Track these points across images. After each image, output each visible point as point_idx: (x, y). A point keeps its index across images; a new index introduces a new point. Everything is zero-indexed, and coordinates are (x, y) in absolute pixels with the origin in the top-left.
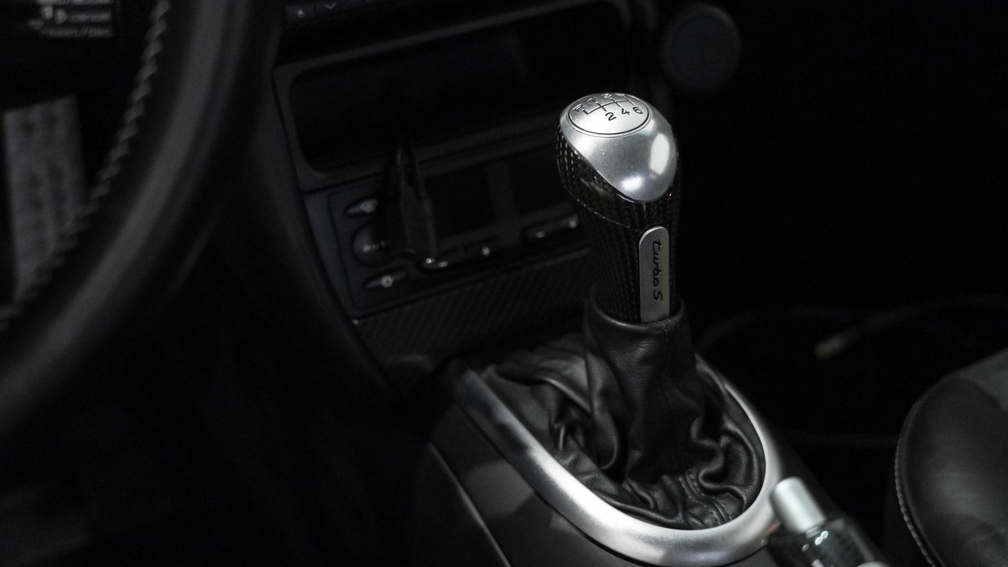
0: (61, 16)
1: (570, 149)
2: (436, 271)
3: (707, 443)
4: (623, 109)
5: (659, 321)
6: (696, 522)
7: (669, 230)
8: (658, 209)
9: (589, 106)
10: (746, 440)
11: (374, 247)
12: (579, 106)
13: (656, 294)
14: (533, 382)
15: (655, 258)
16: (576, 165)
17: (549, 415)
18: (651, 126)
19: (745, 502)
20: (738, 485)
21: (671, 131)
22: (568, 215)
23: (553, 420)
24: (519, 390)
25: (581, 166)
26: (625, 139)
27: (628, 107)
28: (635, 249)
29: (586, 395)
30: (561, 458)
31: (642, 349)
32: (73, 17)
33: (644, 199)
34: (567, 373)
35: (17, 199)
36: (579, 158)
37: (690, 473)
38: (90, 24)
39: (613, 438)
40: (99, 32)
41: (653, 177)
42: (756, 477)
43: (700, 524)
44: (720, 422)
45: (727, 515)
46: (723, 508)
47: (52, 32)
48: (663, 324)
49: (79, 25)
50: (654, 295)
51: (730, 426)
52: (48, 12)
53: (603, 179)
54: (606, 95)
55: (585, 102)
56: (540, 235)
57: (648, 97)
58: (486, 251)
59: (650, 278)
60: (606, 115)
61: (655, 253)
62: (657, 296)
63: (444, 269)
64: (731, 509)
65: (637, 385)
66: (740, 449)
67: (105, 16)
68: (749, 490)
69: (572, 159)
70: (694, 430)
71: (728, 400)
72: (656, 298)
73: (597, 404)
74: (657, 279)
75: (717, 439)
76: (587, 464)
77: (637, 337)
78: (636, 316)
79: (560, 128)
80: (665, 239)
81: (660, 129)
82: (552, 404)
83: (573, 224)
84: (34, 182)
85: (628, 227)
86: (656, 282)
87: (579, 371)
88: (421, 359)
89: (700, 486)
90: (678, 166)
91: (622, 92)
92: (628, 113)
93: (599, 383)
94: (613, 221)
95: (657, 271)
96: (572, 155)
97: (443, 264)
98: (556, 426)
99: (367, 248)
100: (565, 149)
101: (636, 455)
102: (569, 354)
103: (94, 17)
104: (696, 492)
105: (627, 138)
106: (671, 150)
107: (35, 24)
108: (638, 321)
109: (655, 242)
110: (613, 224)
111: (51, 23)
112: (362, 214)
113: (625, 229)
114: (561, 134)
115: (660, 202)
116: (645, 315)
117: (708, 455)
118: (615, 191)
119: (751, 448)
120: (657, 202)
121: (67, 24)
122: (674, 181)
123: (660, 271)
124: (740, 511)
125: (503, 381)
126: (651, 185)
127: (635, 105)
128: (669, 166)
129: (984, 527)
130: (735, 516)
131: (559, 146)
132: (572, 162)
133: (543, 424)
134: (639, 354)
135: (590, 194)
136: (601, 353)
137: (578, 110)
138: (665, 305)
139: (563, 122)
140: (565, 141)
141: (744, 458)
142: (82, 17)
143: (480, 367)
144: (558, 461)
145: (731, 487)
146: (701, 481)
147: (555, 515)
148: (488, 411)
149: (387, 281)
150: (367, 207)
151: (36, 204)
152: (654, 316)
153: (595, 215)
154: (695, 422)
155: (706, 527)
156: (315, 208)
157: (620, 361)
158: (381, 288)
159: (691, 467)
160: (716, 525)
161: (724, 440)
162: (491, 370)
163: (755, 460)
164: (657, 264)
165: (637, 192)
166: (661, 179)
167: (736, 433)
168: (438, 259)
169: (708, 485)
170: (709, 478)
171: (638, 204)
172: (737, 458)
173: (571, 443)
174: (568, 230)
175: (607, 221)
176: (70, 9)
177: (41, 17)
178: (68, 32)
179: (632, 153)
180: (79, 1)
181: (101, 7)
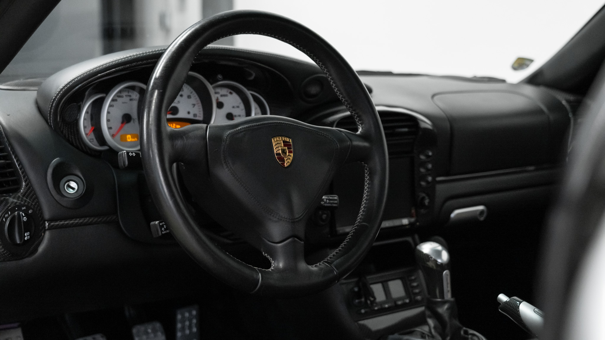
0: (328, 201)
3: (466, 336)
5: (449, 298)
8: (447, 267)
11: (359, 300)
18: (441, 248)
21: (446, 250)
28: (442, 278)
38: (333, 203)
39: (439, 338)
41: (444, 260)
47: (326, 205)
48: (451, 299)
49: (331, 203)
52: (325, 200)
58: (387, 306)
59: (446, 286)
61: (447, 278)
65: (446, 316)
66: (475, 338)
67: (336, 202)
70: (462, 332)
72: (448, 292)
73: (433, 331)
75: (468, 335)
77: (444, 302)
78: (443, 296)
80: (449, 274)
85: (440, 270)
86: (447, 288)
93: (432, 325)
99: (357, 301)
105: (436, 250)
107: (322, 203)
109: (447, 275)
111: (326, 203)
116: (445, 297)
118: (436, 261)
120: (446, 265)
121: (329, 203)
123: (448, 284)
134: (446, 307)
138: (450, 294)
139: (419, 247)
142: (332, 202)
149: (363, 311)
161: (470, 336)
164: (447, 281)
165: (442, 262)
166: (446, 261)
171: (442, 265)
176: (330, 200)
177: (323, 201)
178: (329, 205)
179: (437, 254)
180: (331, 198)
181: (335, 200)
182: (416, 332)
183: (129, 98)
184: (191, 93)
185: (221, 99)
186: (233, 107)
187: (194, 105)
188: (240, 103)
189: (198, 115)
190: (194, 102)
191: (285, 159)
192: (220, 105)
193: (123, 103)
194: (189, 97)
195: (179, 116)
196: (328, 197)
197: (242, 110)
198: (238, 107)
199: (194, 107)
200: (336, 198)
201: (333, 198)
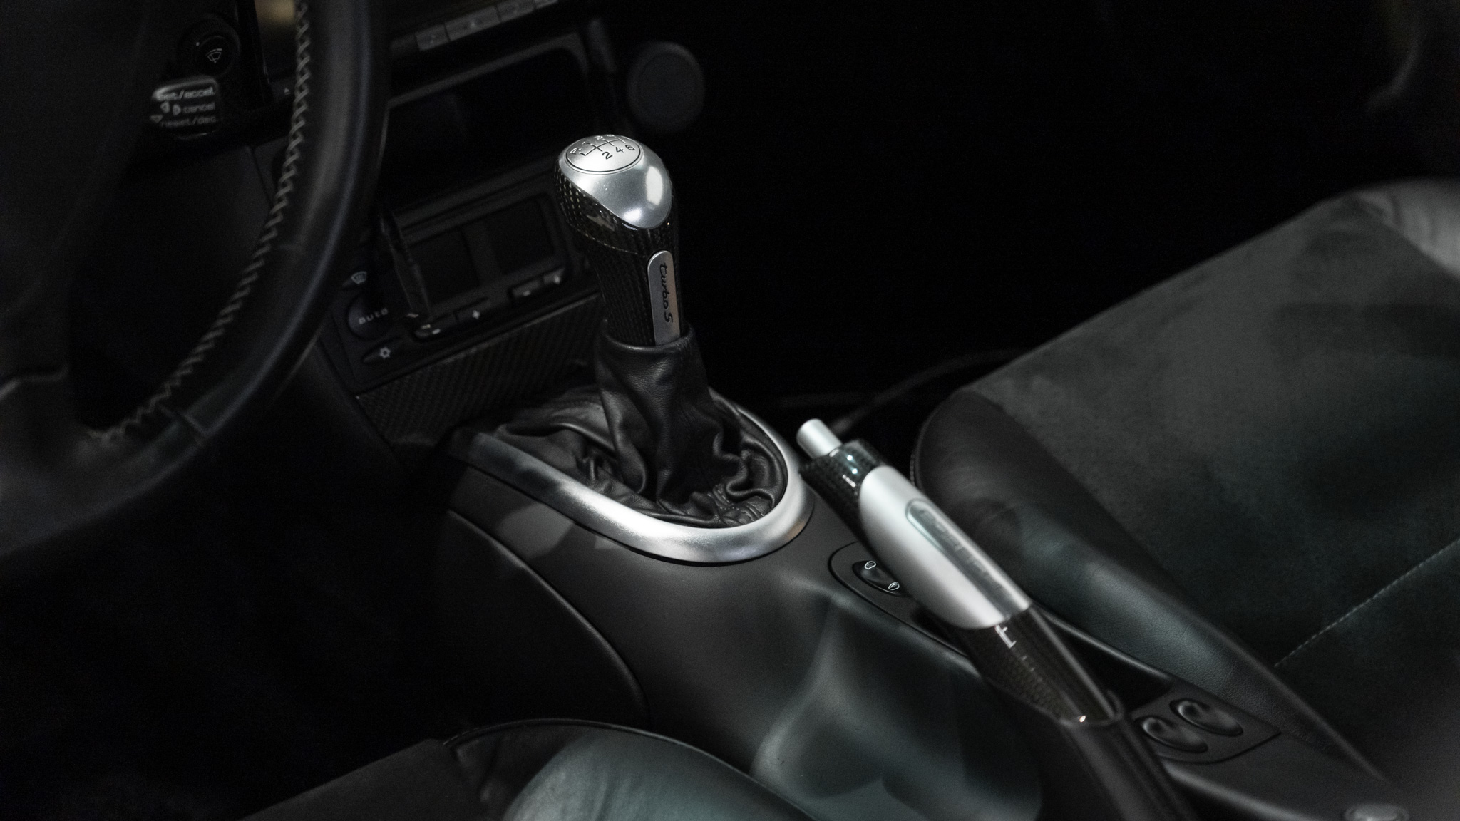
0: (177, 109)
1: (574, 189)
2: (431, 338)
3: (730, 457)
4: (617, 148)
5: (673, 341)
6: (732, 521)
7: (672, 253)
8: (661, 235)
9: (585, 148)
10: (765, 449)
11: (369, 319)
12: (575, 150)
13: (667, 316)
14: (549, 431)
15: (663, 281)
16: (581, 203)
17: (574, 453)
18: (641, 163)
19: (774, 500)
20: (765, 488)
21: (662, 163)
22: (552, 271)
23: (579, 456)
24: (538, 441)
25: (587, 203)
26: (624, 174)
27: (621, 145)
28: (644, 274)
29: (607, 433)
30: (595, 487)
31: (659, 370)
32: (185, 109)
33: (646, 228)
34: (583, 417)
36: (584, 195)
37: (717, 489)
38: (200, 114)
39: (639, 466)
40: (206, 120)
41: (651, 208)
42: (780, 479)
43: (735, 523)
44: (739, 438)
45: (759, 513)
46: (754, 508)
47: (169, 124)
48: (677, 344)
49: (192, 116)
50: (665, 317)
51: (749, 439)
52: (166, 107)
53: (609, 212)
54: (598, 137)
55: (580, 145)
56: (527, 293)
58: (476, 315)
59: (660, 300)
60: (603, 154)
61: (663, 276)
62: (668, 318)
63: (437, 335)
64: (761, 508)
65: (659, 405)
66: (761, 460)
67: (211, 107)
68: (776, 490)
69: (578, 197)
70: (716, 446)
71: (742, 421)
72: (668, 320)
73: (619, 437)
74: (666, 301)
75: (738, 453)
76: (621, 488)
77: (654, 358)
78: (651, 340)
79: (561, 172)
80: (669, 261)
81: (651, 162)
82: (574, 444)
83: (557, 278)
85: (636, 254)
86: (665, 304)
87: (596, 415)
88: (421, 438)
89: (729, 497)
90: (673, 194)
91: (612, 134)
92: (622, 150)
93: (618, 417)
94: (623, 250)
95: (666, 293)
96: (577, 194)
97: (437, 331)
98: (584, 461)
99: (362, 321)
100: (570, 189)
101: (666, 474)
102: (580, 401)
103: (201, 108)
104: (726, 504)
105: (625, 173)
106: (664, 183)
107: (156, 118)
108: (653, 344)
109: (661, 266)
110: (622, 252)
111: (169, 116)
112: (355, 286)
113: (634, 255)
114: (564, 176)
115: (662, 229)
116: (658, 338)
117: (732, 469)
118: (621, 221)
119: (772, 455)
120: (659, 228)
121: (181, 116)
122: (672, 209)
123: (669, 293)
124: (770, 508)
125: (518, 437)
126: (650, 214)
127: (626, 143)
128: (665, 195)
129: (996, 506)
130: (766, 512)
131: (563, 187)
132: (578, 200)
133: (570, 462)
134: (658, 374)
135: (598, 228)
136: (618, 385)
137: (575, 154)
138: (675, 326)
139: (562, 163)
140: (568, 182)
141: (766, 467)
142: (194, 109)
143: (491, 429)
144: (593, 489)
145: (758, 490)
146: (729, 491)
147: (597, 537)
149: (385, 353)
150: (358, 279)
152: (666, 338)
153: (604, 246)
154: (717, 437)
155: (741, 524)
157: (640, 384)
158: (380, 360)
159: (718, 484)
160: (749, 521)
161: (745, 454)
162: (501, 429)
163: (776, 464)
164: (665, 287)
165: (642, 221)
166: (659, 208)
167: (755, 444)
168: (433, 326)
169: (735, 494)
170: (735, 488)
171: (642, 231)
172: (759, 468)
173: (602, 473)
174: (554, 285)
175: (617, 251)
176: (183, 103)
177: (160, 112)
178: (182, 123)
179: (630, 186)
180: (189, 95)
181: (207, 100)
182: (566, 434)
196: (178, 91)
200: (210, 92)
201: (199, 94)
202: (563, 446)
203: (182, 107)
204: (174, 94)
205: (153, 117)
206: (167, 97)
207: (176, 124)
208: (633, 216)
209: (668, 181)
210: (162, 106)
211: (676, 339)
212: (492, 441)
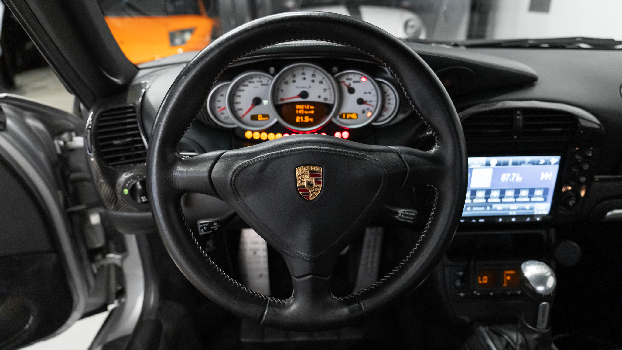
1: (523, 274)
2: (476, 295)
4: (541, 267)
5: (542, 329)
7: (550, 304)
11: (460, 284)
12: (528, 263)
14: (499, 335)
16: (524, 279)
18: (549, 274)
22: (519, 290)
24: (495, 336)
25: (526, 280)
27: (543, 267)
28: (538, 307)
29: (516, 344)
31: (535, 336)
33: (543, 294)
34: (510, 335)
35: (365, 245)
36: (525, 277)
38: (409, 219)
40: (410, 221)
41: (547, 288)
47: (399, 219)
49: (406, 219)
52: (400, 215)
53: (531, 285)
54: (536, 262)
55: (530, 263)
56: (508, 293)
57: (549, 264)
58: (491, 294)
59: (541, 316)
60: (536, 268)
61: (544, 310)
62: (543, 322)
63: (479, 296)
65: (532, 345)
67: (412, 218)
69: (523, 277)
72: (542, 322)
73: (518, 347)
77: (535, 332)
80: (548, 306)
81: (551, 275)
82: (504, 343)
83: (519, 293)
84: (370, 241)
86: (543, 318)
87: (514, 336)
88: (467, 319)
91: (542, 262)
92: (543, 269)
93: (520, 341)
94: (533, 298)
97: (479, 294)
99: (458, 284)
102: (512, 330)
103: (410, 218)
105: (541, 276)
107: (397, 217)
108: (535, 327)
109: (545, 307)
111: (400, 217)
112: (459, 275)
113: (537, 300)
114: (521, 270)
115: (548, 296)
116: (538, 326)
118: (535, 289)
121: (403, 218)
123: (545, 315)
125: (490, 332)
126: (547, 290)
127: (545, 266)
128: (553, 287)
135: (527, 288)
136: (522, 333)
137: (528, 265)
138: (545, 325)
139: (522, 266)
142: (407, 217)
143: (484, 326)
148: (484, 339)
149: (462, 294)
150: (461, 273)
151: (369, 247)
152: (541, 327)
153: (526, 293)
156: (447, 270)
157: (528, 337)
158: (460, 296)
162: (487, 328)
164: (545, 313)
165: (542, 291)
166: (550, 289)
168: (478, 292)
171: (541, 295)
174: (517, 294)
175: (531, 297)
176: (405, 215)
177: (398, 215)
178: (403, 220)
179: (542, 280)
180: (407, 213)
181: (412, 216)
182: (503, 338)
183: (260, 83)
184: (324, 78)
185: (353, 85)
186: (365, 93)
187: (325, 90)
188: (372, 90)
189: (329, 99)
190: (326, 87)
191: (310, 192)
192: (352, 91)
193: (255, 88)
194: (321, 82)
195: (309, 99)
197: (374, 96)
198: (370, 93)
199: (325, 91)
200: (413, 214)
201: (410, 214)
202: (501, 341)
203: (404, 216)
204: (403, 212)
205: (396, 216)
206: (401, 212)
207: (401, 220)
208: (540, 289)
209: (555, 282)
210: (399, 214)
211: (544, 329)
212: (483, 330)
